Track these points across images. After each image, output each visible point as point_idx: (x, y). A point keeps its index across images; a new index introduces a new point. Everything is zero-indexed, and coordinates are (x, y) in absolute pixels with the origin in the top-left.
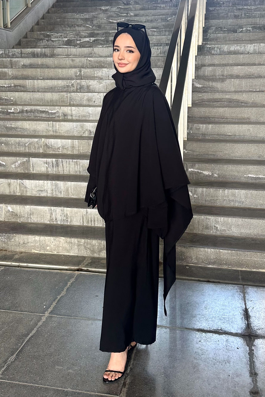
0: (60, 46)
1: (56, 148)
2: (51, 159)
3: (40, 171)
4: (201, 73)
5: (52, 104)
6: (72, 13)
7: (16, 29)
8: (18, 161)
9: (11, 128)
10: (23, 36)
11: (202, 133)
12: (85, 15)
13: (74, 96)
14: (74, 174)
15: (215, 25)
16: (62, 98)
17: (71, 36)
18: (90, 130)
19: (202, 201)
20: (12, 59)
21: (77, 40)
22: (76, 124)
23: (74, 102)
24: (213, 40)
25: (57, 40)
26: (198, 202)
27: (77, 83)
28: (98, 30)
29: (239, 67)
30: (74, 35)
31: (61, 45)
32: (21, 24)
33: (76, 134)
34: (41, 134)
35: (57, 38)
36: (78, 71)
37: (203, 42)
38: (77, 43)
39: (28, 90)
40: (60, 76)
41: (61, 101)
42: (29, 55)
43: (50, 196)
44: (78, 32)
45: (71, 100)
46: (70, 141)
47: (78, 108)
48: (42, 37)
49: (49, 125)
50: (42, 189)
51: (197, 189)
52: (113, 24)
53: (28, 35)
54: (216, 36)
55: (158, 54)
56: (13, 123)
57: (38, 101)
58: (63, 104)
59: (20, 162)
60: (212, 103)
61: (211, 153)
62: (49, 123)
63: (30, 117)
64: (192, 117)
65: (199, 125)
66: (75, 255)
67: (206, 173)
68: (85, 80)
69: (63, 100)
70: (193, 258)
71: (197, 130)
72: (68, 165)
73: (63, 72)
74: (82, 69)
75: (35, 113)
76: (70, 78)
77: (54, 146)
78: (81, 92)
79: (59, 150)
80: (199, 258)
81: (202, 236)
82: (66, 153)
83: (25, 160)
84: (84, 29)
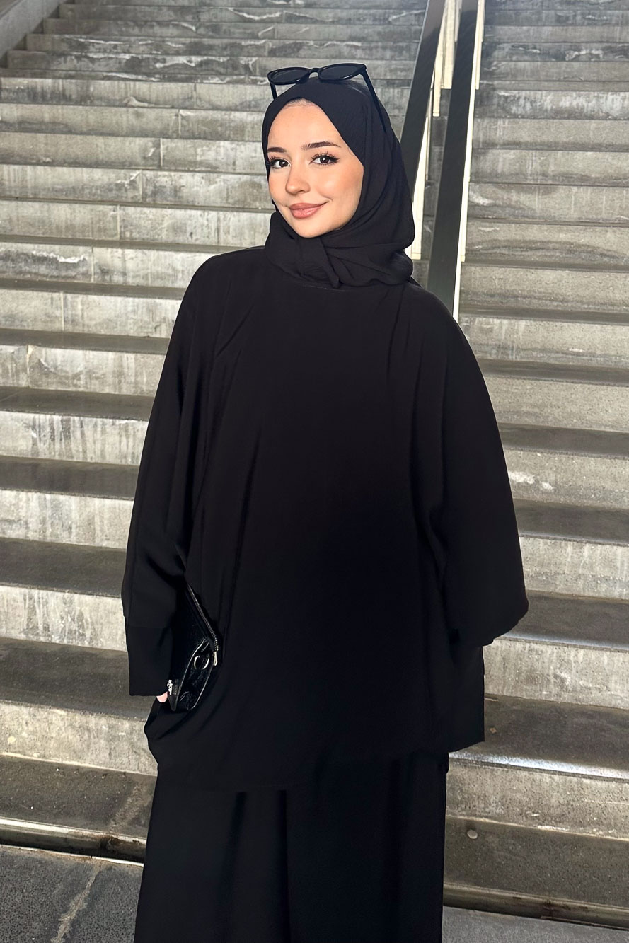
0: (110, 74)
1: (70, 374)
2: (48, 417)
3: (14, 450)
5: (73, 235)
10: (15, 43)
11: (498, 343)
13: (133, 216)
14: (117, 462)
16: (100, 220)
17: (141, 49)
21: (157, 61)
22: (134, 302)
23: (134, 234)
24: (506, 77)
25: (103, 56)
27: (144, 178)
28: (212, 37)
30: (149, 46)
31: (112, 72)
32: (12, 14)
33: (132, 331)
34: (30, 328)
35: (104, 51)
36: (150, 144)
38: (156, 68)
39: (6, 192)
40: (101, 157)
41: (96, 229)
42: (20, 95)
43: (37, 539)
45: (125, 227)
46: (111, 355)
47: (143, 253)
48: (64, 47)
49: (54, 303)
50: (12, 516)
52: (252, 25)
53: (27, 42)
54: (512, 67)
57: (31, 225)
58: (103, 238)
60: (520, 253)
62: (55, 295)
63: (4, 273)
65: (491, 319)
66: (98, 767)
67: (517, 476)
68: (170, 170)
69: (102, 226)
70: (493, 799)
71: (483, 334)
72: (98, 436)
73: (110, 146)
74: (161, 140)
75: (19, 262)
76: (127, 163)
77: (64, 368)
78: (155, 206)
79: (78, 383)
80: (512, 801)
81: (515, 708)
82: (97, 391)
84: (175, 32)
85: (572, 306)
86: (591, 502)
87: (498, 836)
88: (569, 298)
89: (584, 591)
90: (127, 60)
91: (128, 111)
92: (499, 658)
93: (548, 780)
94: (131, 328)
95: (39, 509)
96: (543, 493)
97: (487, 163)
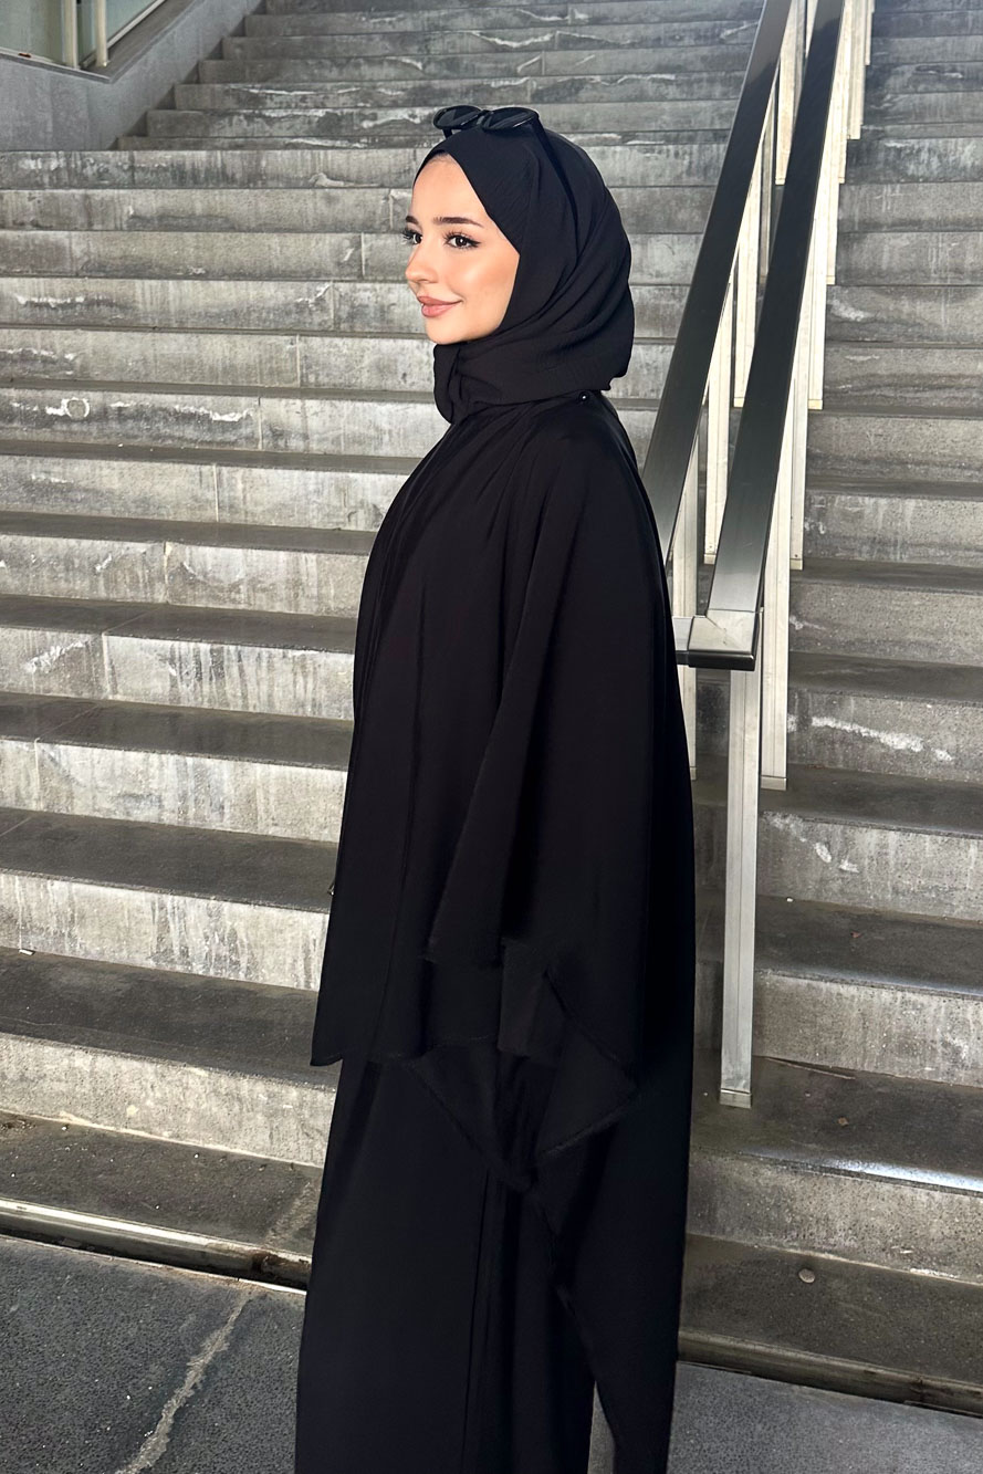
0: (295, 140)
1: (226, 584)
2: (192, 645)
3: (146, 695)
4: (862, 257)
5: (233, 381)
6: (354, 11)
7: (127, 74)
8: (53, 648)
9: (47, 489)
11: (871, 535)
12: (400, 20)
13: (319, 351)
14: (292, 712)
15: (912, 58)
16: (272, 358)
17: (341, 101)
18: (375, 506)
19: (878, 893)
20: (90, 192)
21: (365, 118)
22: (316, 478)
23: (321, 378)
24: (905, 118)
25: (285, 114)
26: (861, 896)
27: (337, 293)
28: (446, 78)
30: (353, 96)
31: (297, 137)
32: (152, 55)
33: (317, 521)
34: (171, 518)
35: (288, 107)
36: (347, 243)
37: (865, 127)
38: (363, 128)
39: (139, 319)
40: (276, 264)
41: (265, 372)
42: (161, 175)
43: (175, 823)
44: (367, 84)
45: (309, 367)
46: (282, 557)
47: (332, 405)
48: (230, 103)
49: (204, 480)
50: (140, 789)
51: (857, 834)
52: (507, 56)
53: (176, 97)
54: (917, 102)
55: (679, 177)
56: (57, 469)
57: (174, 367)
58: (277, 384)
59: (59, 649)
60: (911, 395)
61: (916, 637)
62: (205, 469)
63: (136, 437)
64: (825, 458)
65: (860, 499)
66: (255, 1155)
67: (896, 740)
68: (374, 281)
69: (275, 366)
70: (839, 1224)
71: (848, 521)
72: (263, 673)
73: (288, 247)
74: (363, 235)
75: (156, 422)
76: (314, 273)
77: (217, 575)
78: (352, 334)
79: (237, 596)
80: (870, 1229)
81: (880, 1090)
82: (265, 608)
83: (80, 645)
84: (392, 72)
87: (847, 1281)
90: (320, 118)
91: (315, 195)
92: (855, 1014)
93: (924, 1198)
94: (314, 517)
95: (177, 779)
96: (936, 766)
97: (865, 256)
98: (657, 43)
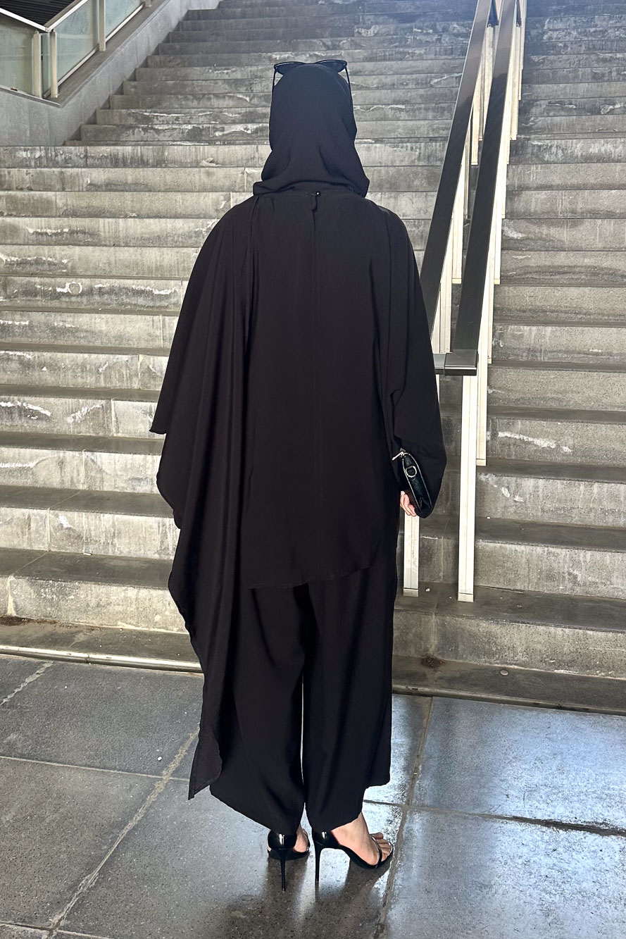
3: (135, 433)
4: (520, 205)
6: (204, 66)
7: (70, 102)
8: (83, 409)
9: (64, 331)
10: (87, 118)
11: (528, 346)
12: (233, 72)
15: (546, 97)
16: (184, 260)
17: (201, 120)
20: (64, 170)
21: (217, 130)
25: (167, 128)
28: (265, 106)
29: (613, 191)
30: (208, 117)
31: (176, 141)
32: (84, 91)
34: (135, 346)
35: (168, 123)
36: (222, 198)
37: (519, 136)
38: (215, 136)
39: (102, 241)
40: (180, 210)
41: (180, 269)
42: (104, 161)
44: (217, 110)
48: (131, 121)
49: (155, 324)
50: (139, 475)
51: (523, 482)
53: (97, 117)
54: (549, 122)
55: (413, 161)
56: (70, 319)
57: (127, 267)
59: (86, 408)
60: (549, 277)
61: (553, 396)
62: (155, 318)
63: (109, 304)
64: (503, 310)
65: (522, 327)
69: (186, 266)
71: (515, 340)
73: (187, 201)
74: (231, 193)
75: (121, 296)
76: (202, 215)
83: (98, 406)
84: (231, 103)
85: (594, 318)
86: (603, 461)
88: (591, 311)
89: (595, 522)
90: (189, 130)
91: (199, 171)
96: (563, 455)
97: (521, 204)
98: (393, 86)
